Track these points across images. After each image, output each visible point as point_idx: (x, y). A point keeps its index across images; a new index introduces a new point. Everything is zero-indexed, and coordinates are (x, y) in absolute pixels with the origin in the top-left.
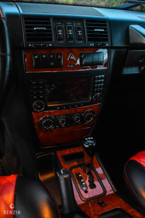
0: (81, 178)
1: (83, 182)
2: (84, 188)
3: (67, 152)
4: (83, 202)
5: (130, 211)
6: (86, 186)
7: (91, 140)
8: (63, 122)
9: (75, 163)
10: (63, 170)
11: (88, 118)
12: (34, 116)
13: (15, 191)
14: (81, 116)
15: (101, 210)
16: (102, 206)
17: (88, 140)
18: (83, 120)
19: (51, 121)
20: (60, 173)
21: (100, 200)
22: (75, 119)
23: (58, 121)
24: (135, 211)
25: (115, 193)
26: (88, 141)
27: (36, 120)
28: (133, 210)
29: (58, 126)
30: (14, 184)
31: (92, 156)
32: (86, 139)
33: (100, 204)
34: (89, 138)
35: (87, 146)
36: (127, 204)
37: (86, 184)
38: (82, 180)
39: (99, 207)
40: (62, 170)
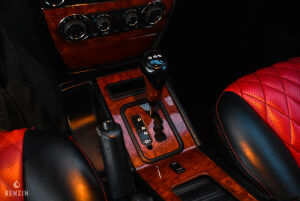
0: (141, 124)
1: (145, 130)
2: (147, 142)
3: (116, 79)
4: (146, 166)
5: (223, 181)
6: (149, 137)
7: (158, 59)
8: (105, 25)
9: (131, 99)
10: (108, 124)
11: (153, 17)
12: (47, 16)
13: (24, 161)
14: (138, 13)
15: (176, 179)
16: (176, 172)
17: (154, 59)
18: (143, 20)
19: (82, 24)
20: (102, 129)
21: (173, 161)
22: (128, 18)
23: (95, 25)
24: (232, 181)
25: (199, 147)
26: (153, 62)
27: (53, 24)
28: (229, 178)
29: (95, 35)
30: (20, 147)
31: (159, 88)
32: (150, 58)
33: (174, 168)
34: (155, 57)
35: (150, 71)
36: (218, 168)
37: (149, 135)
38: (143, 128)
39: (171, 175)
40: (105, 124)
